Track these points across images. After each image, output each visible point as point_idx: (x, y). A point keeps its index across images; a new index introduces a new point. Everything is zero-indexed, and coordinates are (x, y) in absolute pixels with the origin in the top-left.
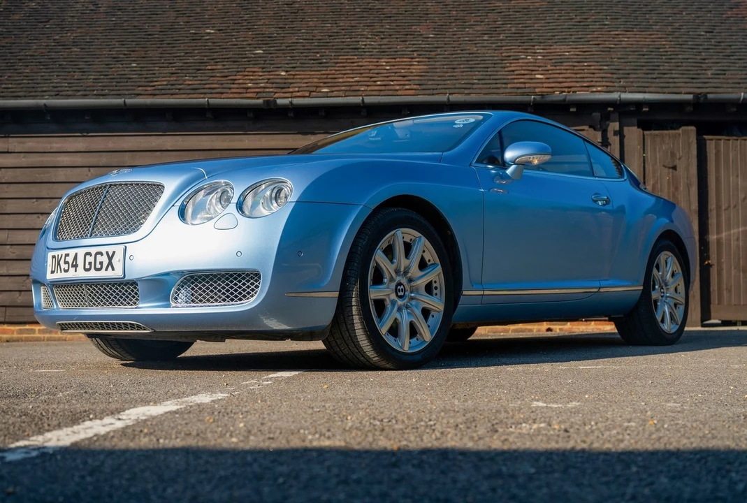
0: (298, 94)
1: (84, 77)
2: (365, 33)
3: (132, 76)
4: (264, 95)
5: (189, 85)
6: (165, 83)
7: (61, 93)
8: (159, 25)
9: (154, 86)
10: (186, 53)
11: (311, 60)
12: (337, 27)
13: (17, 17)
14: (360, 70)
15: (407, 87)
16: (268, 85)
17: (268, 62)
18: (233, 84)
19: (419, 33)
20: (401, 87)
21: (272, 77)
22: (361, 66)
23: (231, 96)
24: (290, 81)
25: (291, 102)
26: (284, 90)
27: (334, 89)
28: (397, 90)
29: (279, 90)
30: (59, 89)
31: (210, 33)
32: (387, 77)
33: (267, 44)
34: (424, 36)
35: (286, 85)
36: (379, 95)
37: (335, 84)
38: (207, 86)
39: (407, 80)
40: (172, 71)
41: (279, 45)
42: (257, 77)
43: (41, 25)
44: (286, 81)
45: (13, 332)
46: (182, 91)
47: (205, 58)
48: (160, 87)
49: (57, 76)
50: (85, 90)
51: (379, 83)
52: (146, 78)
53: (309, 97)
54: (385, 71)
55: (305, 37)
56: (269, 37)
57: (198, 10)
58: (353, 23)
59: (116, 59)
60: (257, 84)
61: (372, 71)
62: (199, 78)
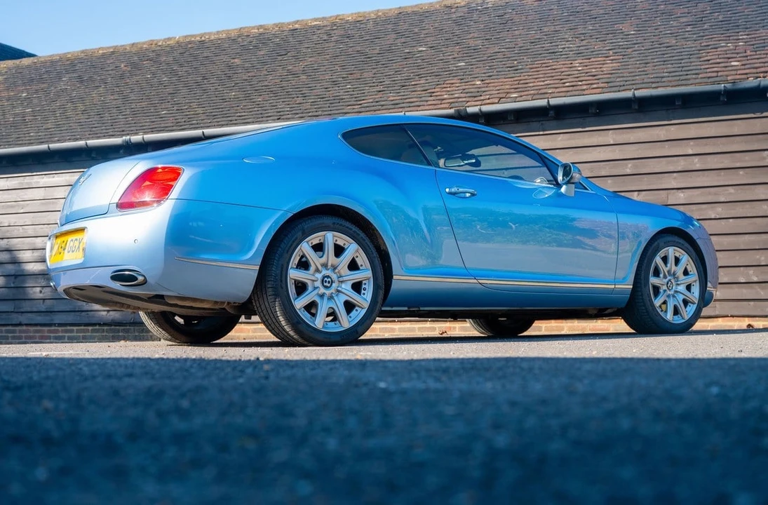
0: (488, 101)
1: (304, 101)
2: (567, 36)
3: (344, 97)
4: (457, 104)
5: (392, 101)
6: (371, 101)
7: (282, 117)
8: (378, 48)
9: (360, 104)
10: (396, 72)
11: (508, 67)
12: (541, 33)
13: (262, 53)
14: (552, 73)
15: (595, 86)
16: (462, 95)
17: (467, 73)
18: (431, 96)
19: (621, 31)
20: (588, 86)
21: (467, 87)
22: (555, 69)
23: (427, 108)
24: (483, 89)
25: (480, 110)
26: (476, 99)
27: (523, 94)
28: (584, 90)
29: (470, 99)
30: (282, 113)
31: (421, 51)
32: (578, 77)
33: (470, 56)
34: (626, 33)
35: (479, 94)
36: (565, 97)
37: (526, 89)
38: (407, 101)
39: (596, 79)
40: (379, 90)
41: (481, 56)
42: (454, 88)
43: (280, 58)
44: (480, 90)
45: (249, 331)
46: (384, 107)
47: (412, 75)
48: (366, 105)
49: (283, 102)
50: (302, 113)
51: (567, 84)
52: (356, 98)
53: (498, 103)
54: (577, 72)
55: (507, 46)
56: (474, 50)
57: (416, 30)
58: (558, 28)
59: (335, 83)
60: (452, 94)
61: (563, 74)
62: (402, 94)
